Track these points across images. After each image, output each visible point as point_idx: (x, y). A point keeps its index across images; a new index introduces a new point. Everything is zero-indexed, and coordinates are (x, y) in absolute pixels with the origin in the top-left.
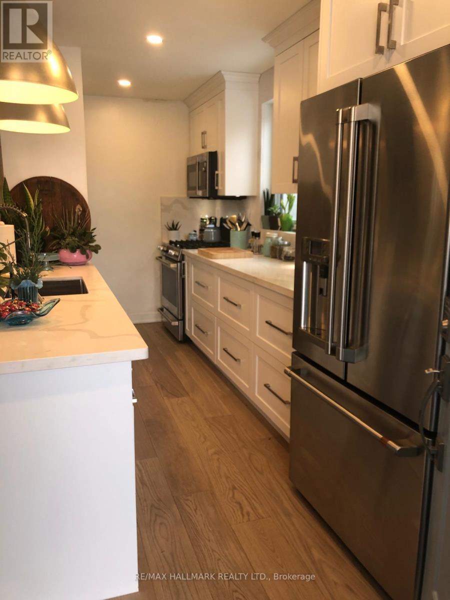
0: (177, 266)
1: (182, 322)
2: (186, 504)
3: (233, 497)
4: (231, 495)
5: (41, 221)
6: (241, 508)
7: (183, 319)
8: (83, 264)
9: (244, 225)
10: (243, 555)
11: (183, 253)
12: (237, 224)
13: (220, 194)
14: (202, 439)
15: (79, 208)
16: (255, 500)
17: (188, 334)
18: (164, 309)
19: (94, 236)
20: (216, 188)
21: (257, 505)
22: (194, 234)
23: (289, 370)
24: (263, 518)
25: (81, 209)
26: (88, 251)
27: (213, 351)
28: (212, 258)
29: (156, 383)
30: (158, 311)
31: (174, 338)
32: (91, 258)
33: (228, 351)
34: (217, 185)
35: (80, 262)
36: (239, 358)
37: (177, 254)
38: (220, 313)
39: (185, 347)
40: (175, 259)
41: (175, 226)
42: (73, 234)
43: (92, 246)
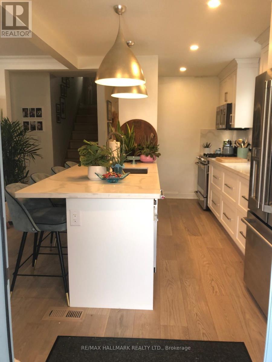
0: (205, 167)
1: (206, 199)
2: (185, 282)
3: (211, 284)
4: (210, 283)
5: (133, 141)
6: (213, 289)
7: (207, 197)
8: (152, 162)
9: (246, 145)
10: (208, 308)
11: (209, 160)
12: (242, 144)
13: (232, 127)
14: (203, 256)
15: (152, 135)
16: (222, 287)
17: (209, 206)
18: (198, 192)
19: (158, 149)
20: (230, 123)
21: (222, 290)
22: (219, 150)
23: (243, 219)
24: (223, 295)
25: (153, 135)
26: (154, 156)
27: (219, 215)
28: (221, 162)
29: (185, 228)
30: (195, 192)
31: (202, 208)
32: (155, 160)
33: (226, 215)
34: (231, 122)
35: (150, 162)
36: (230, 218)
37: (205, 160)
38: (223, 193)
39: (208, 213)
40: (204, 163)
41: (208, 145)
42: (148, 148)
43: (156, 154)
